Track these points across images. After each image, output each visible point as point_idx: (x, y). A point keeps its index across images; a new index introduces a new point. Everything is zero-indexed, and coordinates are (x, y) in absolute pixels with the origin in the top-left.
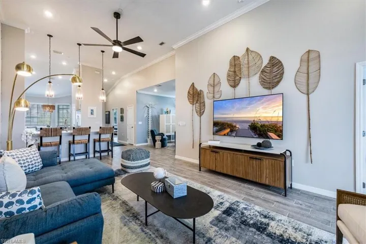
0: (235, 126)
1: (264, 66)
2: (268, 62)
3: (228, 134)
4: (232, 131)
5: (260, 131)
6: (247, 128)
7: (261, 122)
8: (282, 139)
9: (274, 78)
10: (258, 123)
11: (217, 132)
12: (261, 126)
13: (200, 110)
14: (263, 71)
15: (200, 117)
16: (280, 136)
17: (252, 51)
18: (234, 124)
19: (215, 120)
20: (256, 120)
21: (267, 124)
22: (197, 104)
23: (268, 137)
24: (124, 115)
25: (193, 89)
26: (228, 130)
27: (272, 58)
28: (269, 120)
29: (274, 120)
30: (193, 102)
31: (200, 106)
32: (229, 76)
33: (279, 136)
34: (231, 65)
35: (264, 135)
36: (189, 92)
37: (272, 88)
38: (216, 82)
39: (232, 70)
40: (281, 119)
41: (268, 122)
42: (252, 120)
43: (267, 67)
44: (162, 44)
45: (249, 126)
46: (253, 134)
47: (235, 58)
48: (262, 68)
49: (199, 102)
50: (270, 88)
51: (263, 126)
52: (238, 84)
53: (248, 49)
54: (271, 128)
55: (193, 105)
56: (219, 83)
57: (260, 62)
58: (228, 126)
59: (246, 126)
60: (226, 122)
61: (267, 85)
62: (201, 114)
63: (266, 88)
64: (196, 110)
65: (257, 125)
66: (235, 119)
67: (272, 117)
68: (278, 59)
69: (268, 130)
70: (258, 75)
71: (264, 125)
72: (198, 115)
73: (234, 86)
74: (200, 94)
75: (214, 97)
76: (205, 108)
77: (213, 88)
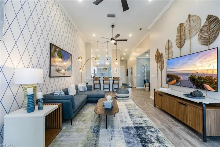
0: (179, 78)
1: (202, 25)
2: (205, 21)
3: (175, 84)
4: (177, 81)
5: (197, 82)
6: (187, 80)
7: (198, 74)
8: (217, 91)
9: (211, 34)
10: (196, 76)
11: (168, 82)
12: (199, 78)
13: (161, 67)
14: (201, 31)
15: (162, 71)
16: (216, 89)
17: (193, 16)
18: (179, 76)
19: (168, 73)
21: (203, 76)
22: (160, 63)
23: (204, 88)
24: (132, 71)
25: (158, 53)
26: (175, 81)
27: (210, 17)
28: (205, 72)
29: (210, 72)
30: (158, 61)
31: (161, 64)
32: (177, 40)
33: (214, 88)
34: (178, 31)
35: (201, 86)
36: (156, 55)
37: (209, 44)
38: (170, 46)
39: (179, 35)
40: (215, 72)
41: (204, 74)
42: (191, 72)
43: (205, 26)
44: (141, 29)
45: (189, 77)
46: (192, 85)
47: (181, 25)
48: (201, 28)
49: (161, 61)
50: (207, 44)
52: (183, 45)
53: (189, 16)
54: (207, 80)
55: (158, 63)
56: (172, 46)
57: (199, 23)
58: (175, 78)
59: (187, 78)
61: (205, 42)
62: (162, 69)
63: (204, 45)
64: (159, 67)
65: (195, 77)
66: (179, 72)
67: (208, 70)
68: (214, 16)
69: (204, 82)
70: (197, 34)
71: (201, 77)
72: (160, 70)
73: (180, 47)
74: (161, 56)
75: (168, 57)
76: (164, 65)
77: (168, 51)
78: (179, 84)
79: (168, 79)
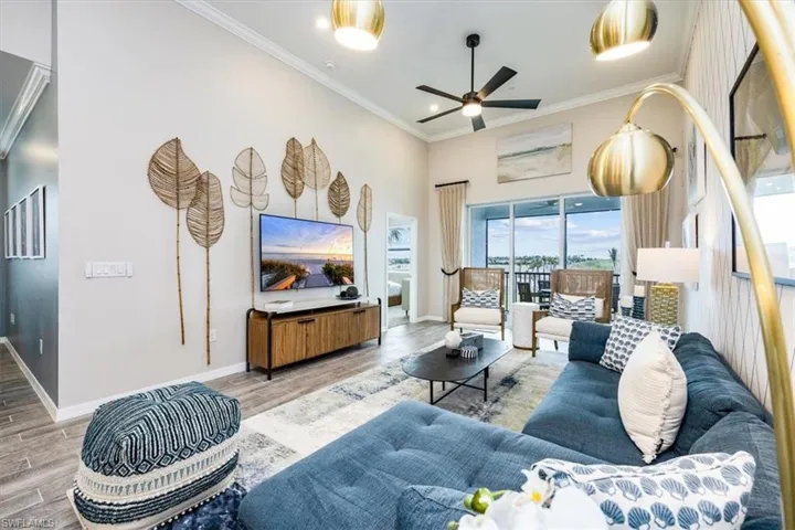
0: (304, 270)
1: (332, 180)
2: (336, 177)
3: (291, 287)
5: (334, 275)
9: (341, 203)
10: (332, 264)
11: (269, 285)
12: (336, 268)
14: (331, 189)
15: (207, 248)
16: (353, 280)
17: (319, 149)
18: (302, 267)
21: (342, 264)
22: (195, 212)
25: (177, 158)
26: (292, 279)
27: (340, 175)
30: (178, 199)
31: (207, 218)
35: (339, 281)
37: (341, 216)
38: (256, 170)
42: (326, 258)
43: (335, 185)
47: (294, 141)
48: (330, 182)
50: (338, 214)
51: (338, 268)
52: (300, 194)
54: (345, 271)
55: (178, 209)
57: (328, 171)
58: (292, 271)
59: (319, 268)
61: (335, 210)
62: (207, 238)
63: (334, 213)
64: (189, 225)
65: (332, 267)
68: (344, 179)
69: (343, 273)
70: (326, 191)
72: (197, 242)
73: (295, 195)
74: (208, 183)
75: (251, 204)
76: (223, 224)
77: (247, 181)
78: (302, 286)
79: (266, 277)
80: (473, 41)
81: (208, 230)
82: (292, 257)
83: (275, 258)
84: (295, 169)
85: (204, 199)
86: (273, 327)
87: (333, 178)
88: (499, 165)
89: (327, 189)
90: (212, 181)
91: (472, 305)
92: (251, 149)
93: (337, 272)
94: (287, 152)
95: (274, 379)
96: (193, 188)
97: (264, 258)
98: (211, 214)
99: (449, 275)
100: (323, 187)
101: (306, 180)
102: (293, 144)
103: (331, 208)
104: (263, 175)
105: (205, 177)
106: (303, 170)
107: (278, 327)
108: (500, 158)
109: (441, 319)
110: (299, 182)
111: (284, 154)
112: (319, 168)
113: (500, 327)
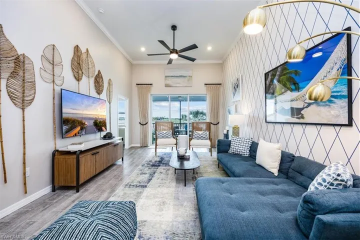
0: (84, 124)
15: (23, 110)
20: (97, 117)
22: (15, 81)
26: (79, 128)
31: (24, 88)
32: (73, 64)
38: (57, 60)
39: (76, 59)
51: (100, 122)
58: (79, 124)
59: (92, 122)
60: (77, 119)
64: (8, 92)
66: (84, 116)
72: (15, 104)
73: (78, 79)
74: (24, 63)
75: (54, 81)
76: (35, 93)
77: (51, 67)
79: (65, 128)
80: (174, 28)
81: (23, 97)
82: (78, 116)
83: (70, 116)
84: (79, 64)
85: (21, 73)
86: (80, 159)
87: (96, 73)
88: (165, 80)
89: (93, 79)
90: (26, 61)
91: (163, 137)
92: (54, 45)
93: (100, 125)
94: (74, 53)
95: (81, 191)
96: (12, 65)
97: (64, 116)
98: (27, 85)
99: (143, 125)
100: (92, 77)
101: (84, 71)
102: (77, 48)
103: (96, 89)
104: (60, 64)
105: (21, 58)
106: (82, 65)
107: (83, 159)
108: (166, 77)
109: (139, 145)
110: (80, 72)
111: (73, 54)
112: (90, 66)
113: (175, 145)
